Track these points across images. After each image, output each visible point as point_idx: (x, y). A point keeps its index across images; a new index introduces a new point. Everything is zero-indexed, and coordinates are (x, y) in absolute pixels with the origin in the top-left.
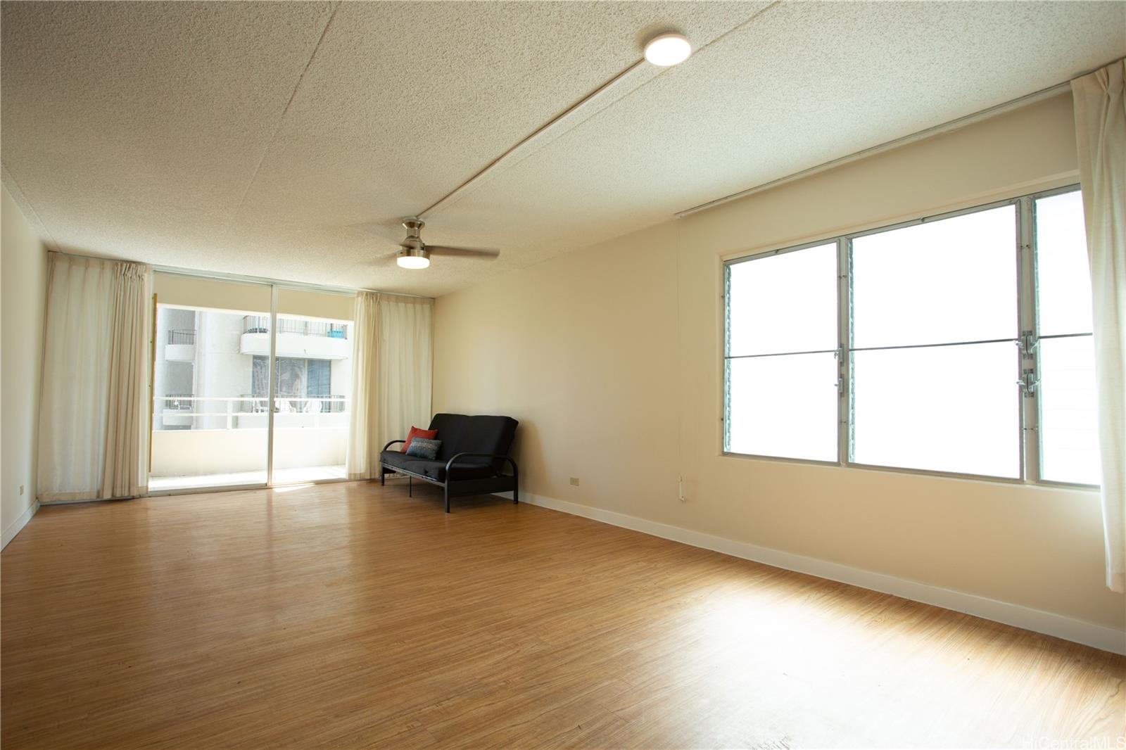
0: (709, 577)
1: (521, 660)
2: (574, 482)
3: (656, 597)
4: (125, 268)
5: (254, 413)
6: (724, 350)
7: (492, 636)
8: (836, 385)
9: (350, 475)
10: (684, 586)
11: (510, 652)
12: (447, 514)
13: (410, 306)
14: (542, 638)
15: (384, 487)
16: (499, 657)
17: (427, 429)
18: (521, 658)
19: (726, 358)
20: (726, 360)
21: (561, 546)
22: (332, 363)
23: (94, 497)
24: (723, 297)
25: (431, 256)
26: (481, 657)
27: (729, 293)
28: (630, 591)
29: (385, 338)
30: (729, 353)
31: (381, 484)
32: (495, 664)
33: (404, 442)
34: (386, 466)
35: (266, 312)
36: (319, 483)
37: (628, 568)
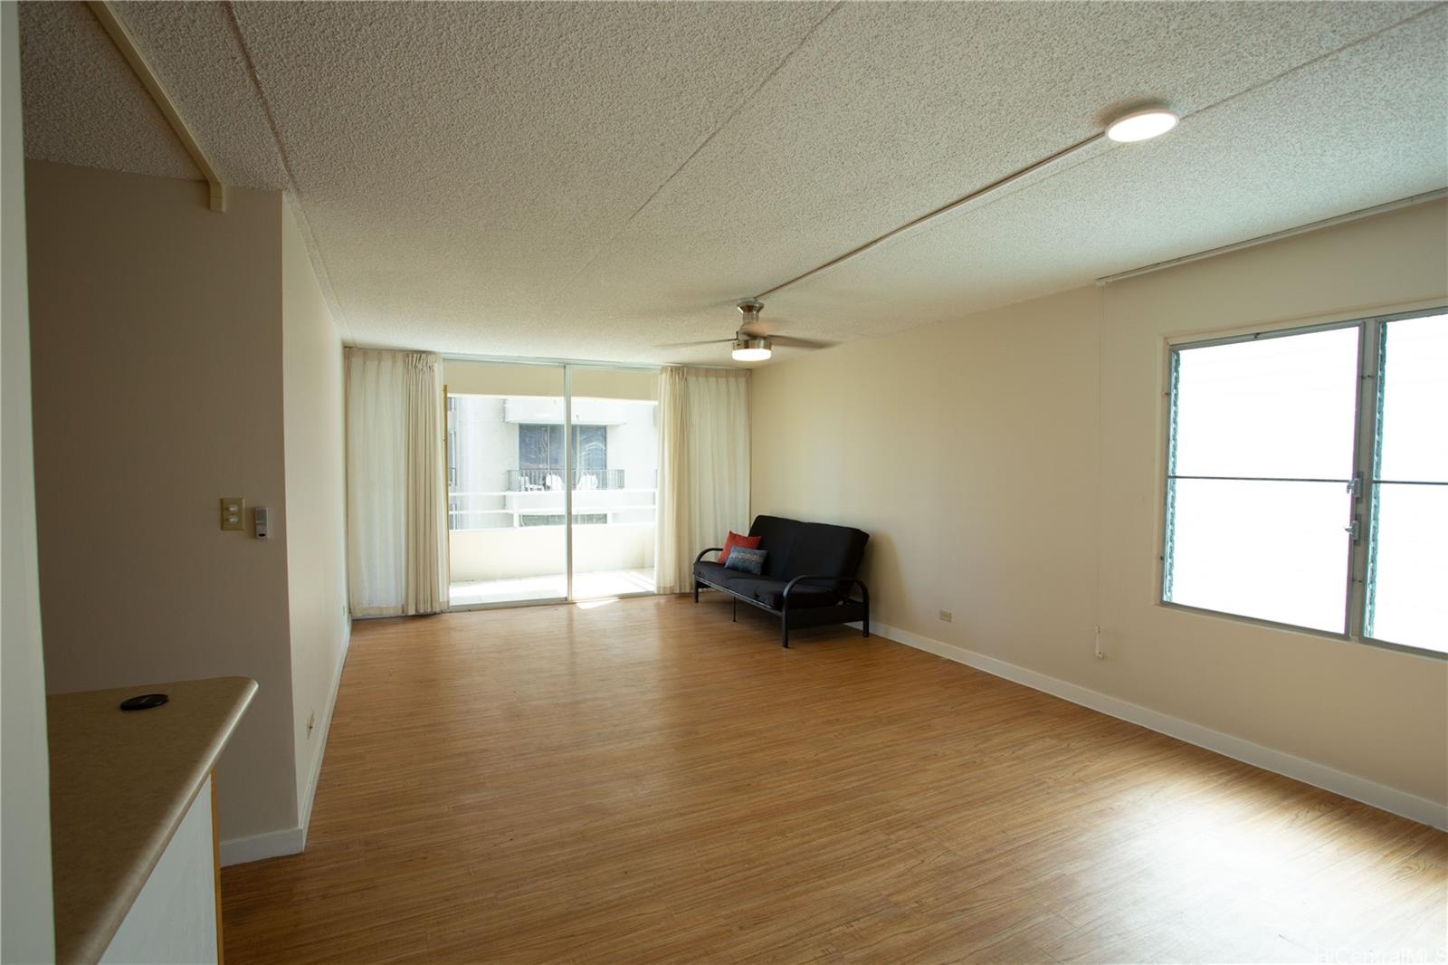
0: (1144, 769)
1: (929, 873)
2: (946, 616)
3: (1079, 795)
4: (415, 359)
5: (523, 492)
6: (1167, 468)
7: (887, 837)
8: (1347, 530)
9: (659, 588)
10: (1112, 780)
11: (913, 862)
12: (784, 649)
13: (722, 381)
14: (946, 844)
15: (699, 604)
16: (901, 867)
17: (747, 535)
18: (929, 870)
19: (1170, 477)
20: (1169, 480)
21: (938, 707)
22: (608, 430)
23: (400, 613)
24: (1168, 394)
25: (773, 347)
26: (881, 866)
27: (1176, 388)
28: (1042, 783)
29: (694, 422)
30: (1173, 470)
31: (693, 599)
32: (899, 876)
33: (721, 550)
34: (702, 580)
35: (559, 396)
36: (624, 597)
37: (1032, 747)
